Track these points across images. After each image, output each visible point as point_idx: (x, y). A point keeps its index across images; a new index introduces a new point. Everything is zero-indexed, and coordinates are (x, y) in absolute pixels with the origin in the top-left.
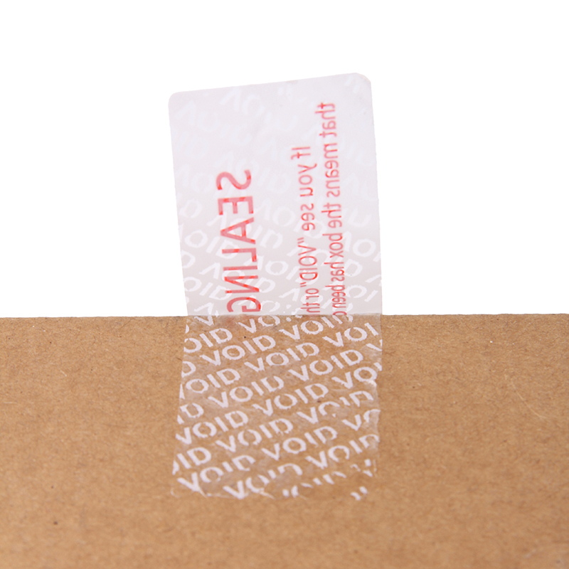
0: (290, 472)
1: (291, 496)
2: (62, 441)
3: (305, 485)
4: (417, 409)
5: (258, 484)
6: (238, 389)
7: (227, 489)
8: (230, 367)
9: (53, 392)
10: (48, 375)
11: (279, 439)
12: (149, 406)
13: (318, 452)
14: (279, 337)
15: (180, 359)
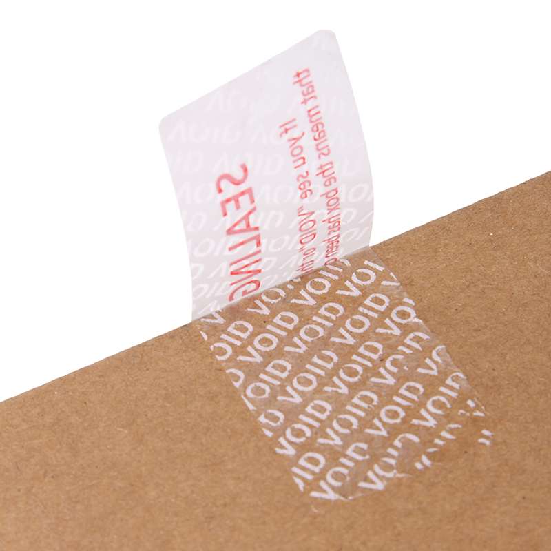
0: (407, 443)
1: (426, 468)
2: (173, 501)
3: (431, 450)
4: (476, 330)
5: (388, 468)
6: (298, 378)
7: (362, 484)
8: (274, 359)
9: (126, 454)
10: (109, 439)
11: (373, 413)
12: (229, 430)
13: (418, 412)
14: (296, 309)
15: (221, 370)
